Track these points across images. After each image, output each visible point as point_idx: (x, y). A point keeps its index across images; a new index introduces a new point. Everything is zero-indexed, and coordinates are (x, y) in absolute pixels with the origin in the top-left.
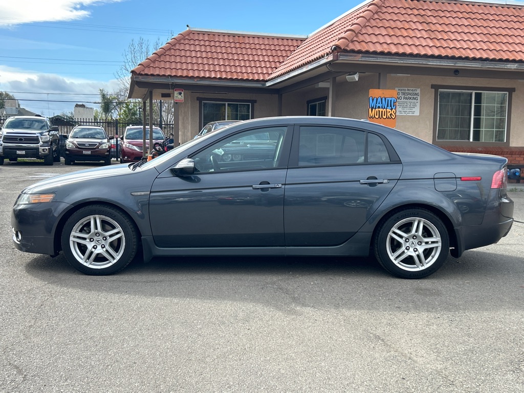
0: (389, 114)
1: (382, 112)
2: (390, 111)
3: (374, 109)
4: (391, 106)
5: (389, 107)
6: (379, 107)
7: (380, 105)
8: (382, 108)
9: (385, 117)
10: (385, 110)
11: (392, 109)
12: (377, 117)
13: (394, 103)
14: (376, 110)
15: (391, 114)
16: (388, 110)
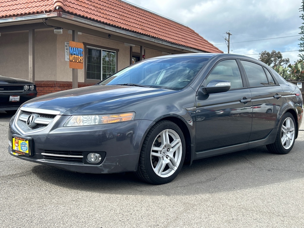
0: (80, 60)
1: (76, 57)
2: (80, 57)
3: (72, 55)
4: (80, 54)
5: (80, 55)
6: (75, 55)
7: (75, 53)
8: (76, 55)
9: (78, 61)
10: (78, 56)
11: (81, 56)
12: (74, 61)
13: (82, 52)
14: (74, 56)
15: (81, 60)
16: (79, 57)
